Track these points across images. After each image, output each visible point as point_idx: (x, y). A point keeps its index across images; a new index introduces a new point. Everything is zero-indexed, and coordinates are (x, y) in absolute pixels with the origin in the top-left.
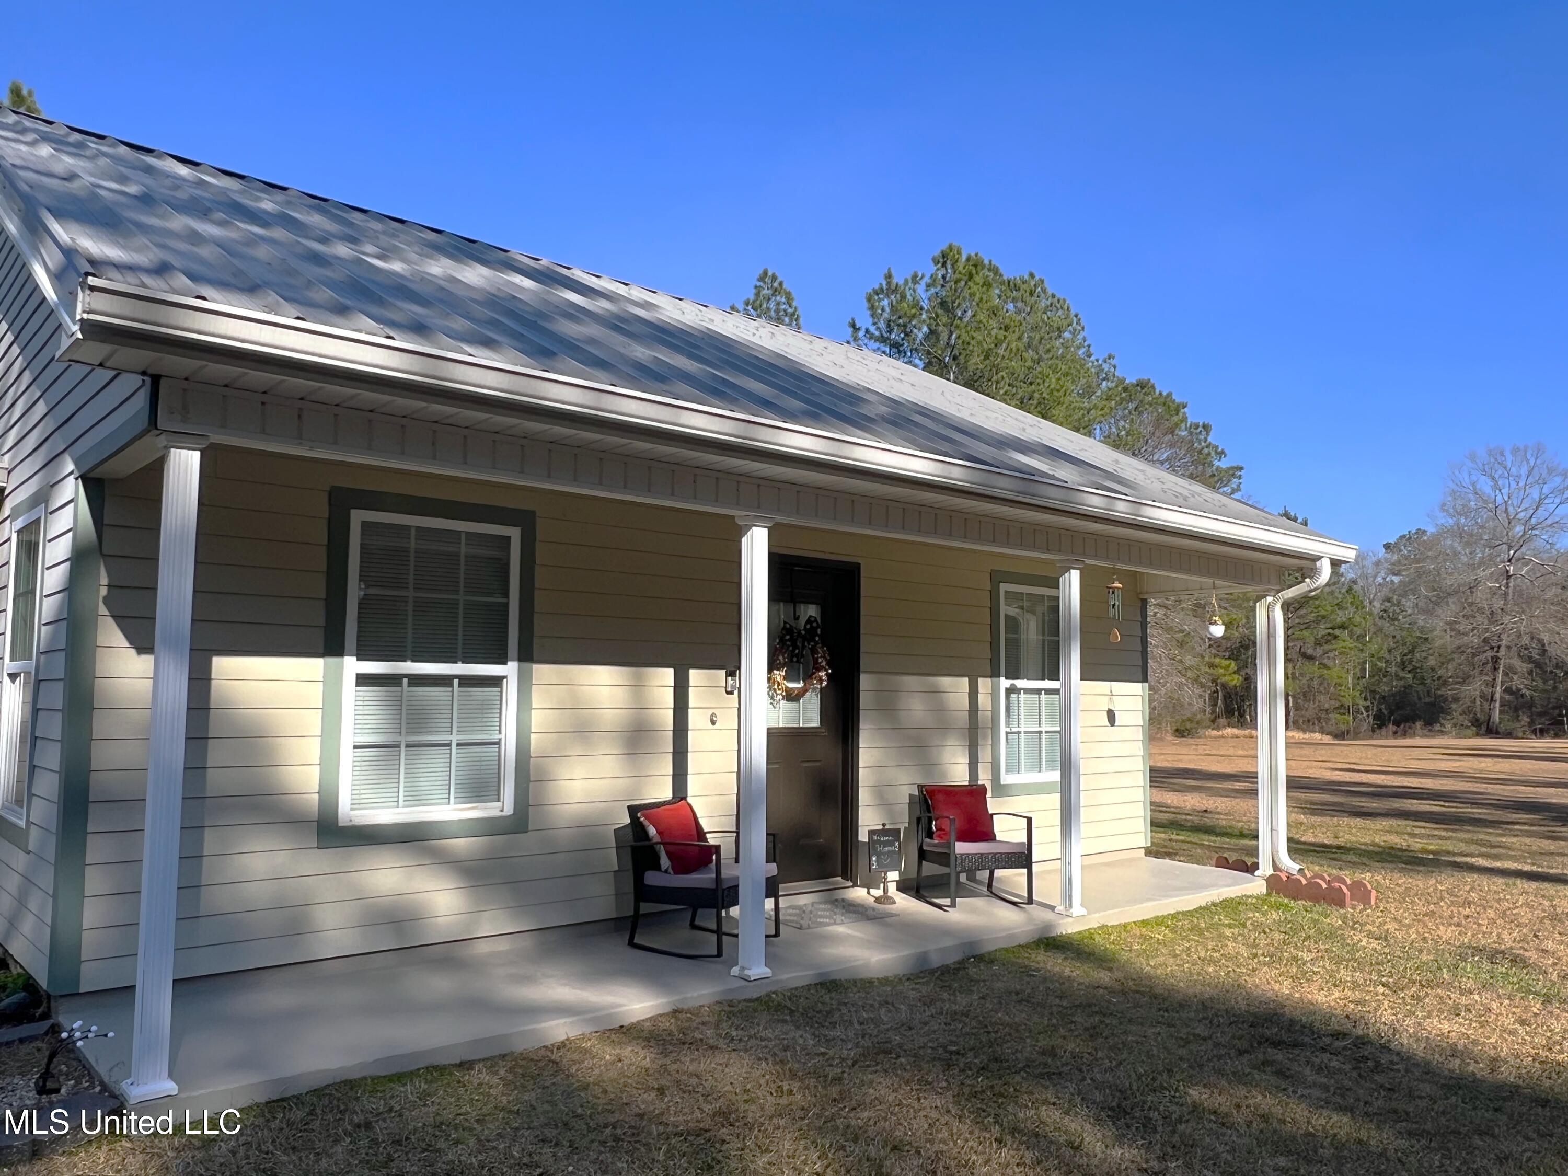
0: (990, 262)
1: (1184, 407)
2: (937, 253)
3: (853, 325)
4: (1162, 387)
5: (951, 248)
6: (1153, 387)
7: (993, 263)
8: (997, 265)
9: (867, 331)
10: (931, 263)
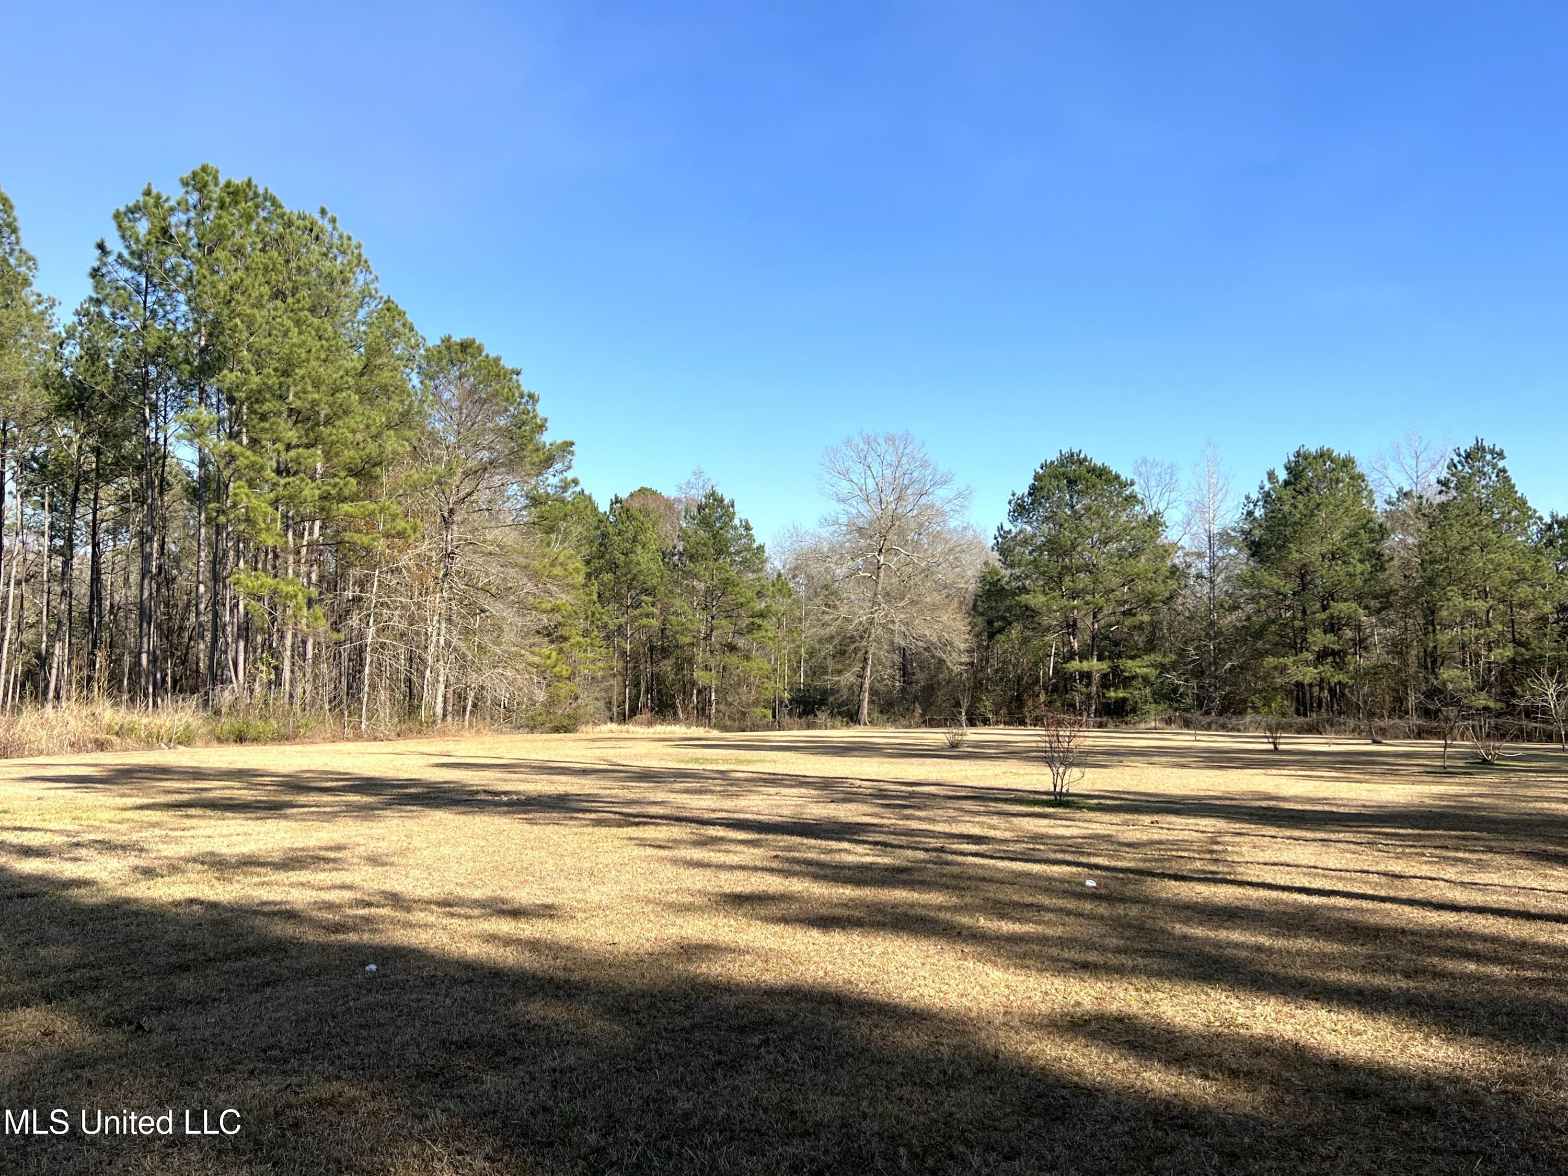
0: (266, 190)
1: (518, 374)
2: (187, 174)
3: (101, 246)
4: (491, 351)
5: (204, 169)
6: (480, 349)
7: (270, 191)
8: (275, 194)
9: (120, 256)
10: (179, 184)
